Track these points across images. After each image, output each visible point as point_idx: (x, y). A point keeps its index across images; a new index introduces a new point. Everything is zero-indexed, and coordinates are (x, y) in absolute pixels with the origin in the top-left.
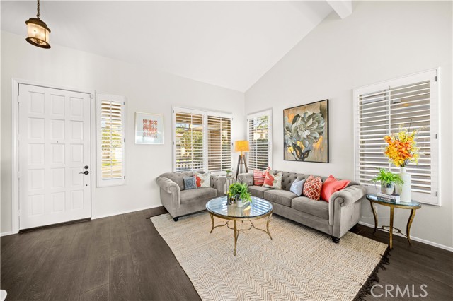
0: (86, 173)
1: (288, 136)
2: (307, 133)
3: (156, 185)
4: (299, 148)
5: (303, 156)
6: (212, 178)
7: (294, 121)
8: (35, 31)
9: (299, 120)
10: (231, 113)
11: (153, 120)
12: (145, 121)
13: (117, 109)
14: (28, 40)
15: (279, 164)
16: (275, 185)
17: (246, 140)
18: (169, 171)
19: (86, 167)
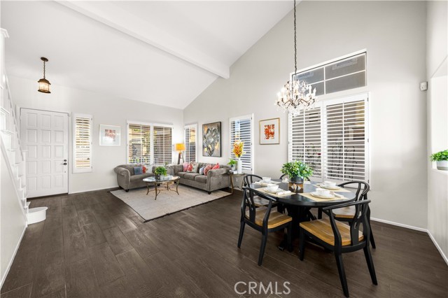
0: (65, 164)
1: (205, 141)
2: (212, 140)
3: (114, 172)
4: (209, 148)
5: (211, 153)
6: (153, 168)
7: (207, 132)
8: (43, 86)
9: (209, 132)
10: (172, 124)
11: (112, 129)
12: (106, 130)
13: (86, 122)
14: (39, 91)
15: (201, 158)
16: (193, 171)
17: (183, 143)
18: (124, 163)
19: (65, 161)
